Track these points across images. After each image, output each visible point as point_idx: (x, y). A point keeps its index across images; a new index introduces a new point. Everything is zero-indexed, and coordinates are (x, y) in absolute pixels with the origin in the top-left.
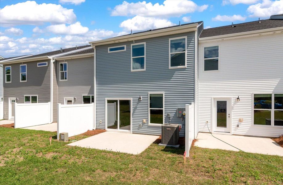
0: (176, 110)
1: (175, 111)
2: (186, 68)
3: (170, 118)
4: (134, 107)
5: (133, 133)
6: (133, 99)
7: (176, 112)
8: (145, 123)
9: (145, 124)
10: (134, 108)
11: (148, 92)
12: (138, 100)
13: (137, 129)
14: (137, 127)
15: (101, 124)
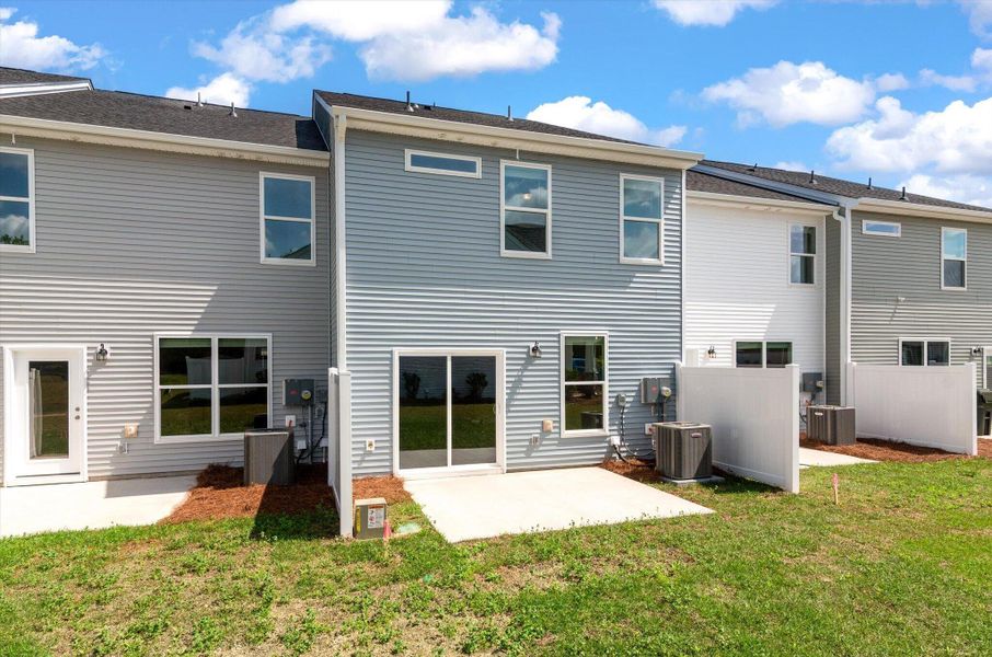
0: (637, 383)
1: (636, 388)
2: (661, 267)
3: (624, 408)
4: (513, 379)
5: (508, 471)
6: (508, 353)
7: (639, 390)
8: (549, 432)
9: (552, 436)
10: (510, 385)
11: (558, 330)
12: (524, 356)
13: (523, 455)
14: (524, 449)
15: (370, 453)
